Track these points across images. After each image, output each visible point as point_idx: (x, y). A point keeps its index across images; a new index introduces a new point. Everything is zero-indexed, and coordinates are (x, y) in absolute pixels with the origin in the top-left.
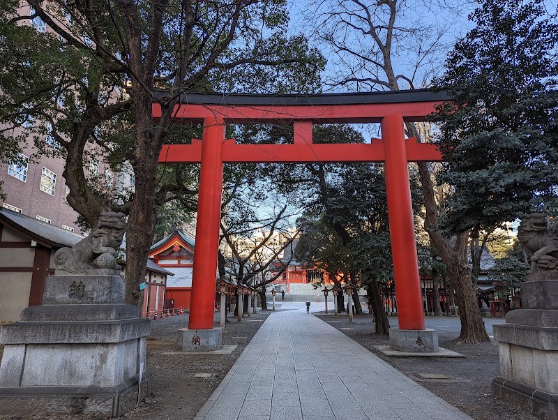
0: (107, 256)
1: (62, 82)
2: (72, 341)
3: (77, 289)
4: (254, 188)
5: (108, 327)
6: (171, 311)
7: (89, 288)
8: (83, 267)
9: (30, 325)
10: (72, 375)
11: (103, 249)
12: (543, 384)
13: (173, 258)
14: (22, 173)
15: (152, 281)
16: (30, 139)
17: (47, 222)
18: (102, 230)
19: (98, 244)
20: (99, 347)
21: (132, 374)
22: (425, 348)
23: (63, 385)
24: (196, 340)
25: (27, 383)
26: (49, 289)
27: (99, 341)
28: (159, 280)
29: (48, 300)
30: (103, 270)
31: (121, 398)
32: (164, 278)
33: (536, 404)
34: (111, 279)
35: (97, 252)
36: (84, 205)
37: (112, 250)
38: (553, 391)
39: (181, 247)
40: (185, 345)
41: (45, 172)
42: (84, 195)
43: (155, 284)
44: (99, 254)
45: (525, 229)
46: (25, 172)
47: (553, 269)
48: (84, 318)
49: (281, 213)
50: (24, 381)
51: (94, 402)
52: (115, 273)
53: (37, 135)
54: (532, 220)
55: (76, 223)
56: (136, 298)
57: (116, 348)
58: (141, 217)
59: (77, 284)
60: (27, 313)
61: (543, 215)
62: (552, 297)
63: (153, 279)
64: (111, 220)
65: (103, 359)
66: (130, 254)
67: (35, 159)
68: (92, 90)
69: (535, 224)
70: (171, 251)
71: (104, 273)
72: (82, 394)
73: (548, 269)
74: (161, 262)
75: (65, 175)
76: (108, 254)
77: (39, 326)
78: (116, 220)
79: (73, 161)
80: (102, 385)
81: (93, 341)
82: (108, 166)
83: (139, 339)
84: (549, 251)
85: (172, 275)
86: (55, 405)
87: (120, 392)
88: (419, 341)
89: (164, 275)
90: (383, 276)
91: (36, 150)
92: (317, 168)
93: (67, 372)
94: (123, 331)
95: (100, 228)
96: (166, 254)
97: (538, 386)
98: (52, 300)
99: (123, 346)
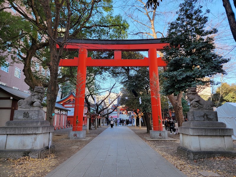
0: (37, 102)
1: (22, 34)
2: (24, 133)
3: (26, 115)
4: (102, 76)
5: (37, 128)
6: (69, 126)
7: (30, 114)
8: (28, 106)
9: (9, 127)
10: (24, 145)
11: (36, 100)
12: (190, 147)
13: (70, 104)
14: (7, 69)
15: (61, 113)
16: (9, 57)
17: (17, 89)
18: (35, 93)
19: (34, 98)
20: (34, 135)
21: (47, 145)
22: (162, 137)
23: (21, 149)
24: (75, 135)
25: (8, 148)
26: (15, 115)
27: (34, 133)
28: (64, 113)
29: (15, 118)
30: (36, 108)
31: (42, 153)
32: (66, 112)
33: (188, 154)
34: (38, 111)
35: (34, 101)
36: (31, 83)
37: (39, 101)
38: (193, 149)
39: (74, 99)
40: (71, 137)
41: (16, 69)
42: (31, 79)
43: (62, 114)
44: (34, 102)
45: (188, 93)
46: (8, 69)
47: (197, 107)
48: (28, 125)
49: (114, 85)
50: (6, 147)
51: (32, 154)
52: (40, 109)
53: (12, 55)
54: (191, 90)
55: (29, 90)
56: (51, 119)
57: (40, 135)
58: (53, 88)
59: (26, 113)
60: (8, 123)
61: (195, 88)
62: (195, 117)
63: (62, 112)
64: (39, 89)
65: (35, 139)
66: (48, 102)
67: (11, 64)
68: (34, 37)
69: (192, 91)
70: (70, 101)
71: (36, 109)
72: (27, 152)
73: (195, 107)
74: (65, 106)
75: (24, 71)
76: (38, 102)
77: (12, 128)
78: (41, 89)
79: (27, 65)
80: (35, 149)
81: (32, 133)
82: (42, 67)
83: (49, 133)
84: (196, 101)
85: (70, 111)
86: (18, 155)
87: (41, 151)
88: (160, 135)
89: (67, 111)
90: (149, 111)
91: (12, 61)
92: (126, 68)
93: (22, 144)
94: (43, 130)
95: (35, 92)
96: (67, 102)
97: (189, 148)
98: (17, 119)
99: (43, 135)
